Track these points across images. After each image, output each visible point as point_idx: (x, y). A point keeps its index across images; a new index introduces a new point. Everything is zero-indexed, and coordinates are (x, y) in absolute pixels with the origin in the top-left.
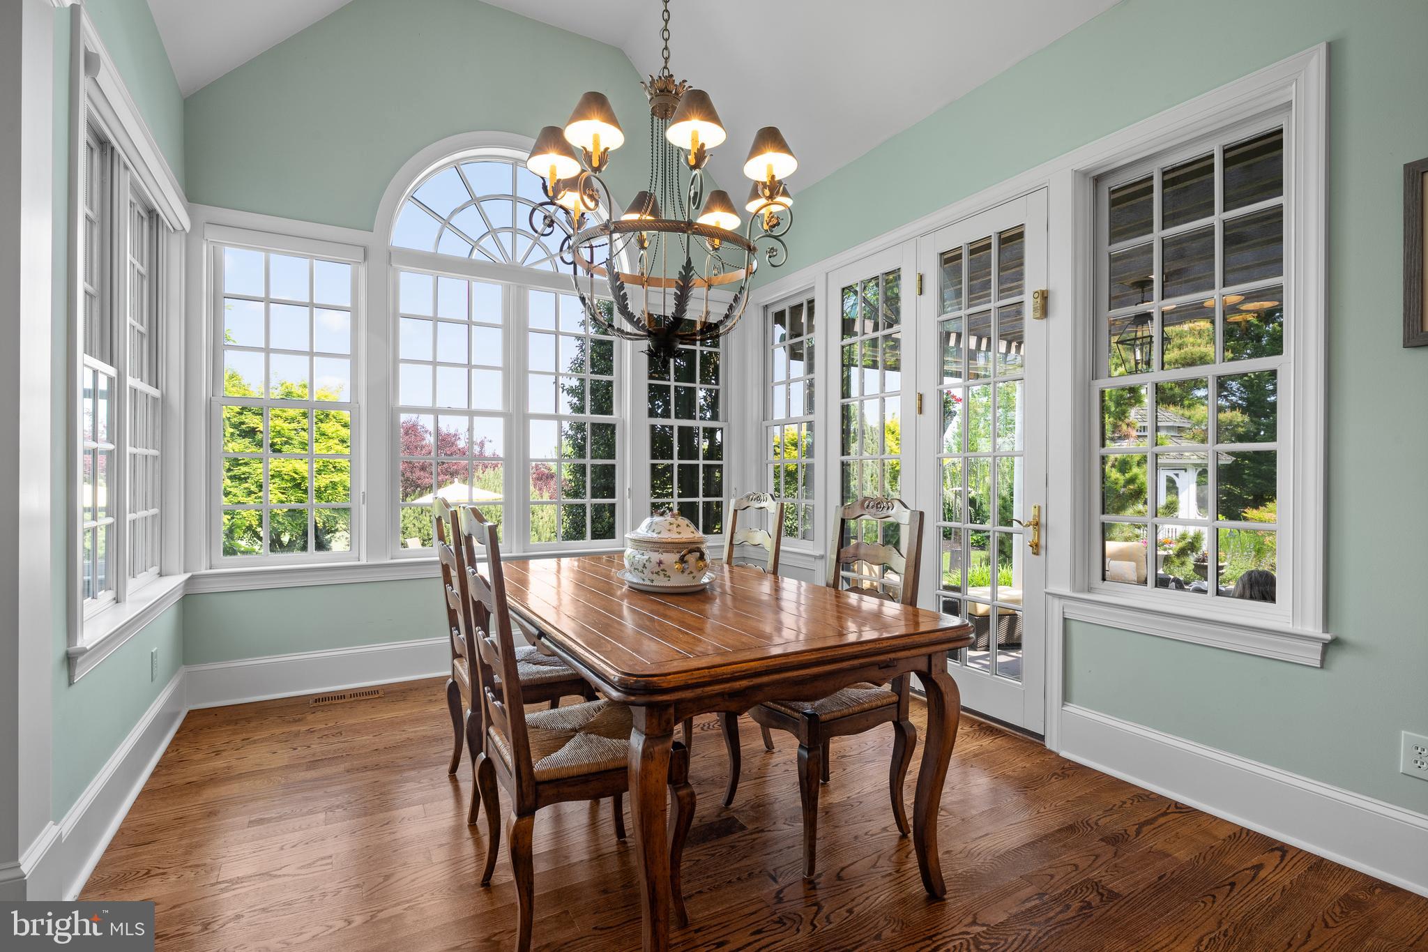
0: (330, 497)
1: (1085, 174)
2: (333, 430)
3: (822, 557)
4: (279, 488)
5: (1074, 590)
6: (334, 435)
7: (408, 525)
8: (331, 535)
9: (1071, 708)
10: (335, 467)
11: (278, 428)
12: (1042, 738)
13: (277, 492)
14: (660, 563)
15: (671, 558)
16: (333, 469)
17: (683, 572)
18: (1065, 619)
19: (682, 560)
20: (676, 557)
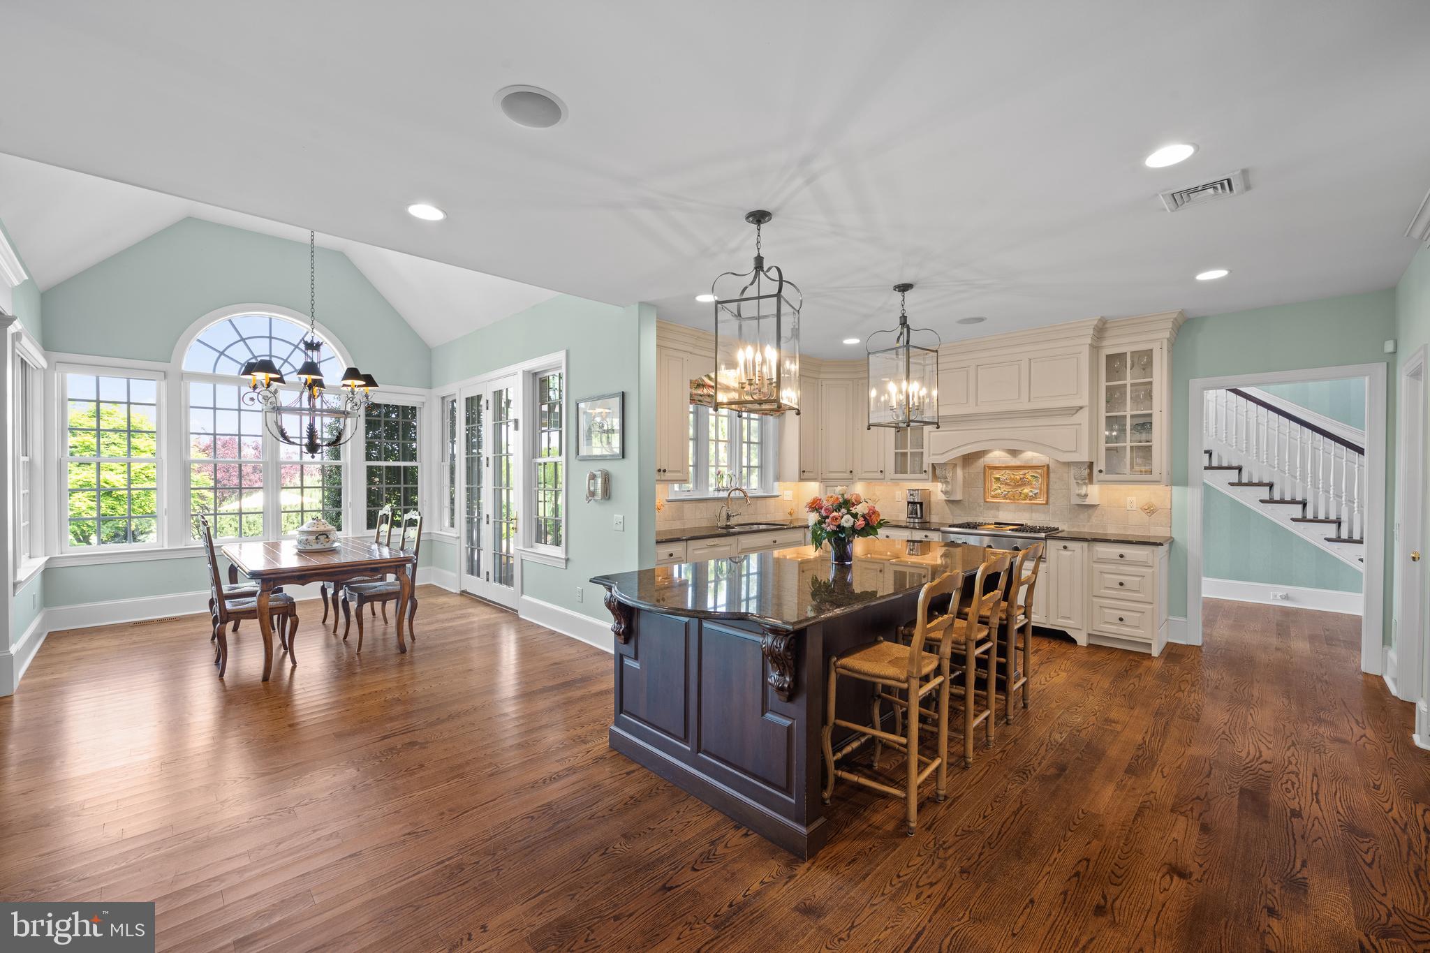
0: (143, 504)
1: (529, 372)
2: (146, 443)
3: (458, 538)
4: (88, 496)
5: (524, 547)
6: (146, 449)
7: (224, 526)
8: (144, 536)
9: (525, 597)
10: (147, 477)
11: (87, 444)
12: (517, 611)
13: (86, 499)
14: (307, 540)
15: (312, 538)
16: (146, 479)
17: (317, 543)
18: (522, 560)
19: (317, 538)
20: (314, 537)
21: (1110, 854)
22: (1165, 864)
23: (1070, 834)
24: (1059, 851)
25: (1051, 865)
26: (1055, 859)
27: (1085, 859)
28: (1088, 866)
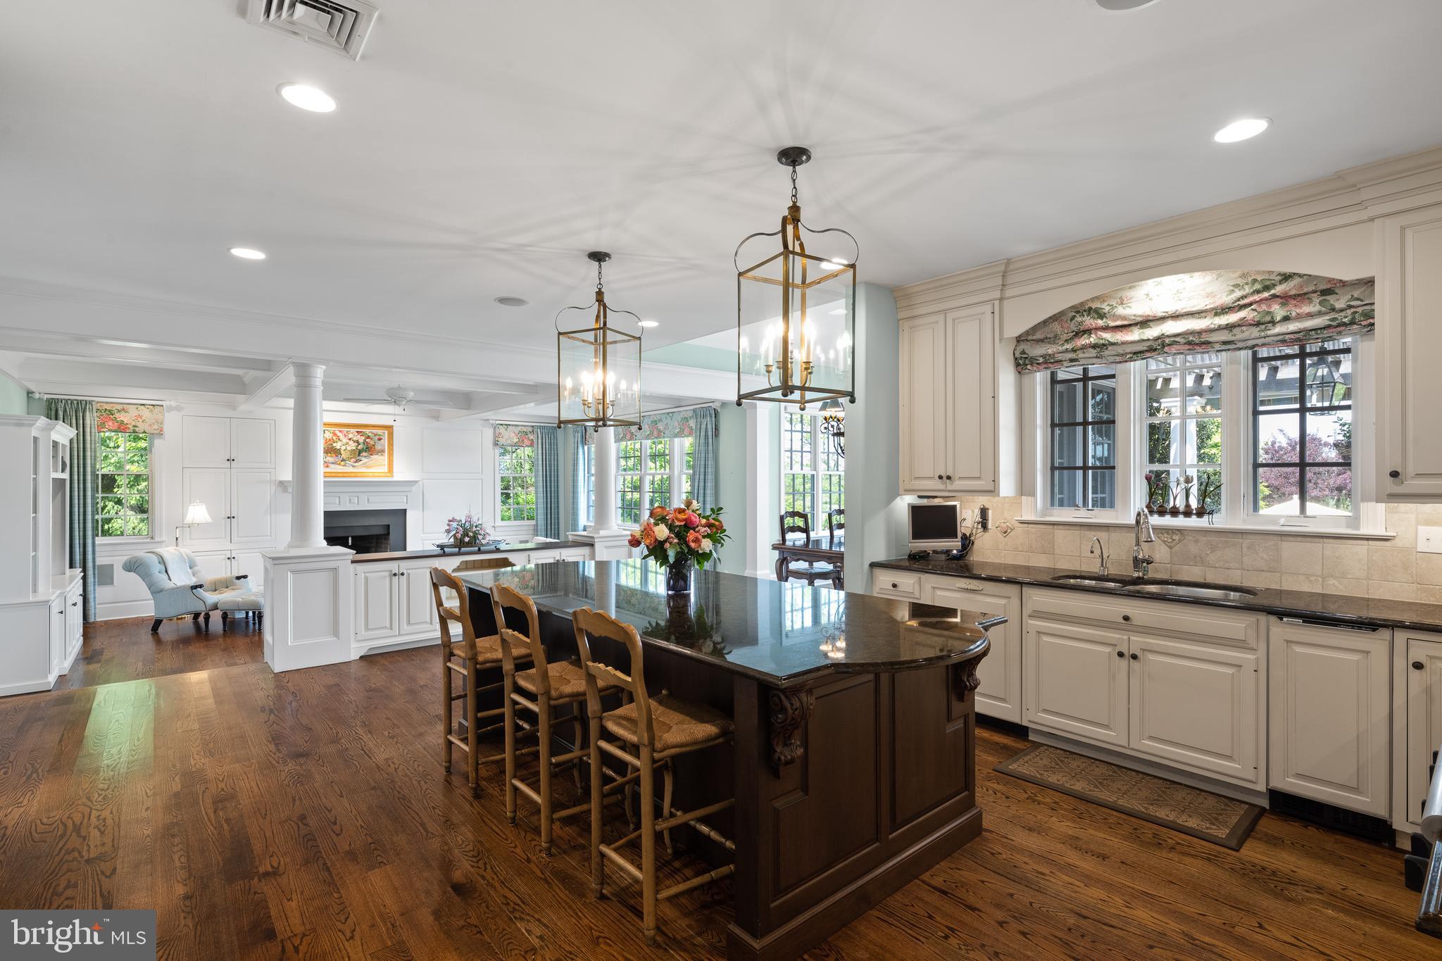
21: (328, 848)
22: (284, 873)
23: (370, 840)
24: (362, 827)
25: (355, 816)
26: (357, 821)
27: (340, 834)
28: (334, 832)
